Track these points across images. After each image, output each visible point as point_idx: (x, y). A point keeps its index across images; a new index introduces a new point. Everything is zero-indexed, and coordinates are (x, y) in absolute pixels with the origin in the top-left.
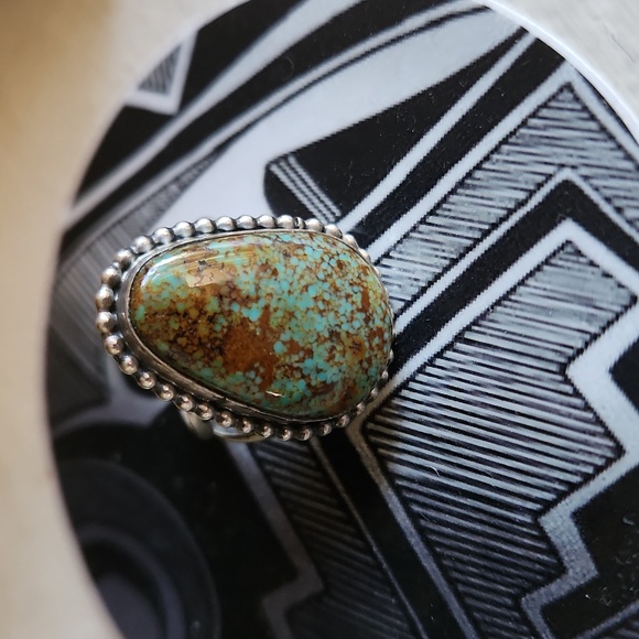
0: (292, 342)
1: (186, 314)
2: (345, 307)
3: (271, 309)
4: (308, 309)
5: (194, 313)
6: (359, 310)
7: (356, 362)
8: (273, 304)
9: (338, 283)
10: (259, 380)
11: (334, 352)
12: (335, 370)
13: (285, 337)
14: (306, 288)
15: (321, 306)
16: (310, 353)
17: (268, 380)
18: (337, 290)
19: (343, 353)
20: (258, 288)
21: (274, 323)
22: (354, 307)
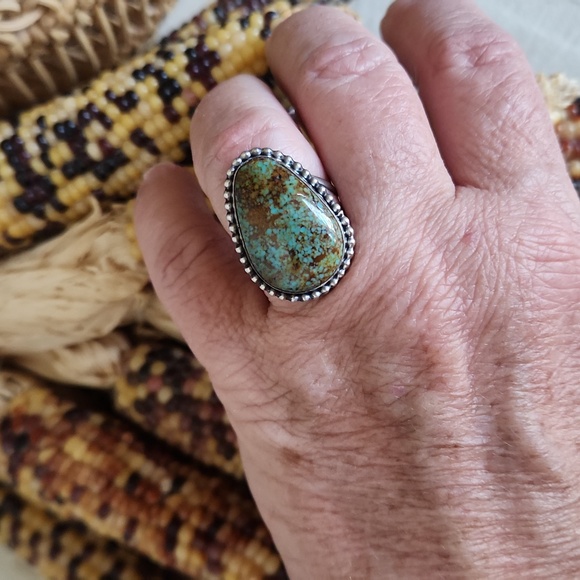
0: (276, 236)
1: (254, 184)
2: (308, 250)
3: (281, 217)
4: (294, 233)
5: (257, 187)
7: (291, 272)
8: (284, 216)
9: (317, 240)
10: (252, 234)
11: (286, 258)
13: (275, 231)
14: (302, 226)
17: (255, 237)
18: (313, 241)
19: (289, 263)
20: (286, 205)
21: (277, 222)
22: (312, 254)
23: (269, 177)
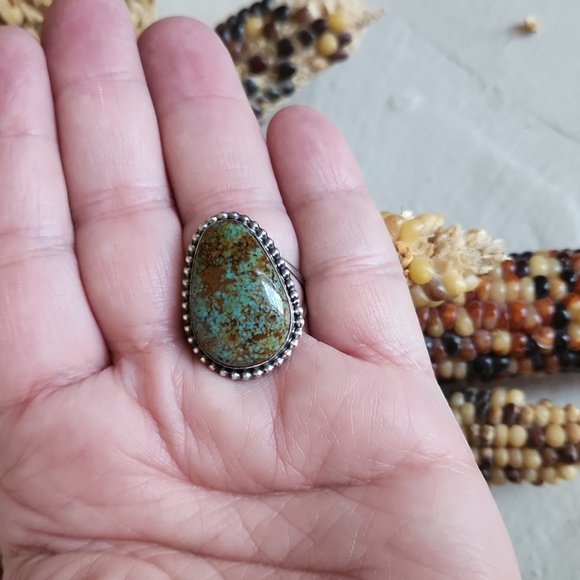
0: (223, 300)
1: (219, 244)
2: (251, 325)
3: (235, 283)
4: (242, 303)
5: (220, 247)
6: (252, 334)
8: (237, 284)
9: (262, 317)
10: (201, 291)
11: (226, 326)
12: (218, 330)
13: (224, 295)
14: (252, 299)
15: (246, 310)
16: (221, 312)
17: (202, 295)
18: (258, 317)
19: (227, 332)
20: (243, 273)
21: (230, 287)
22: (253, 331)
23: (236, 242)
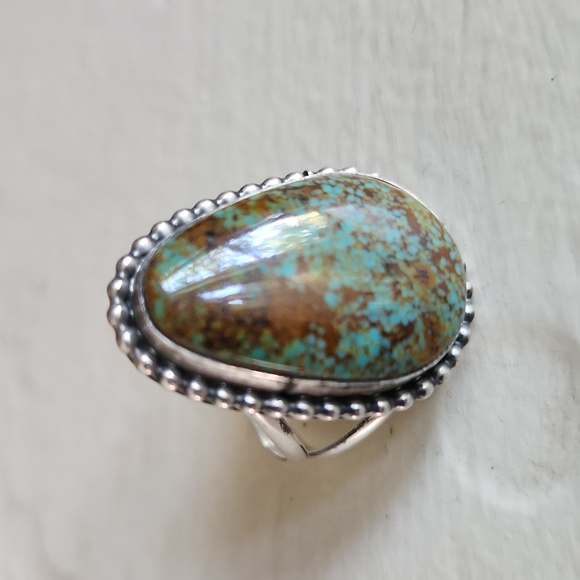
0: (344, 288)
2: (392, 234)
3: (306, 259)
4: (349, 248)
7: (429, 291)
8: (307, 254)
10: (322, 343)
11: (398, 287)
12: (407, 307)
13: (334, 284)
15: (364, 241)
16: (370, 295)
18: (375, 219)
19: (410, 285)
22: (403, 232)
